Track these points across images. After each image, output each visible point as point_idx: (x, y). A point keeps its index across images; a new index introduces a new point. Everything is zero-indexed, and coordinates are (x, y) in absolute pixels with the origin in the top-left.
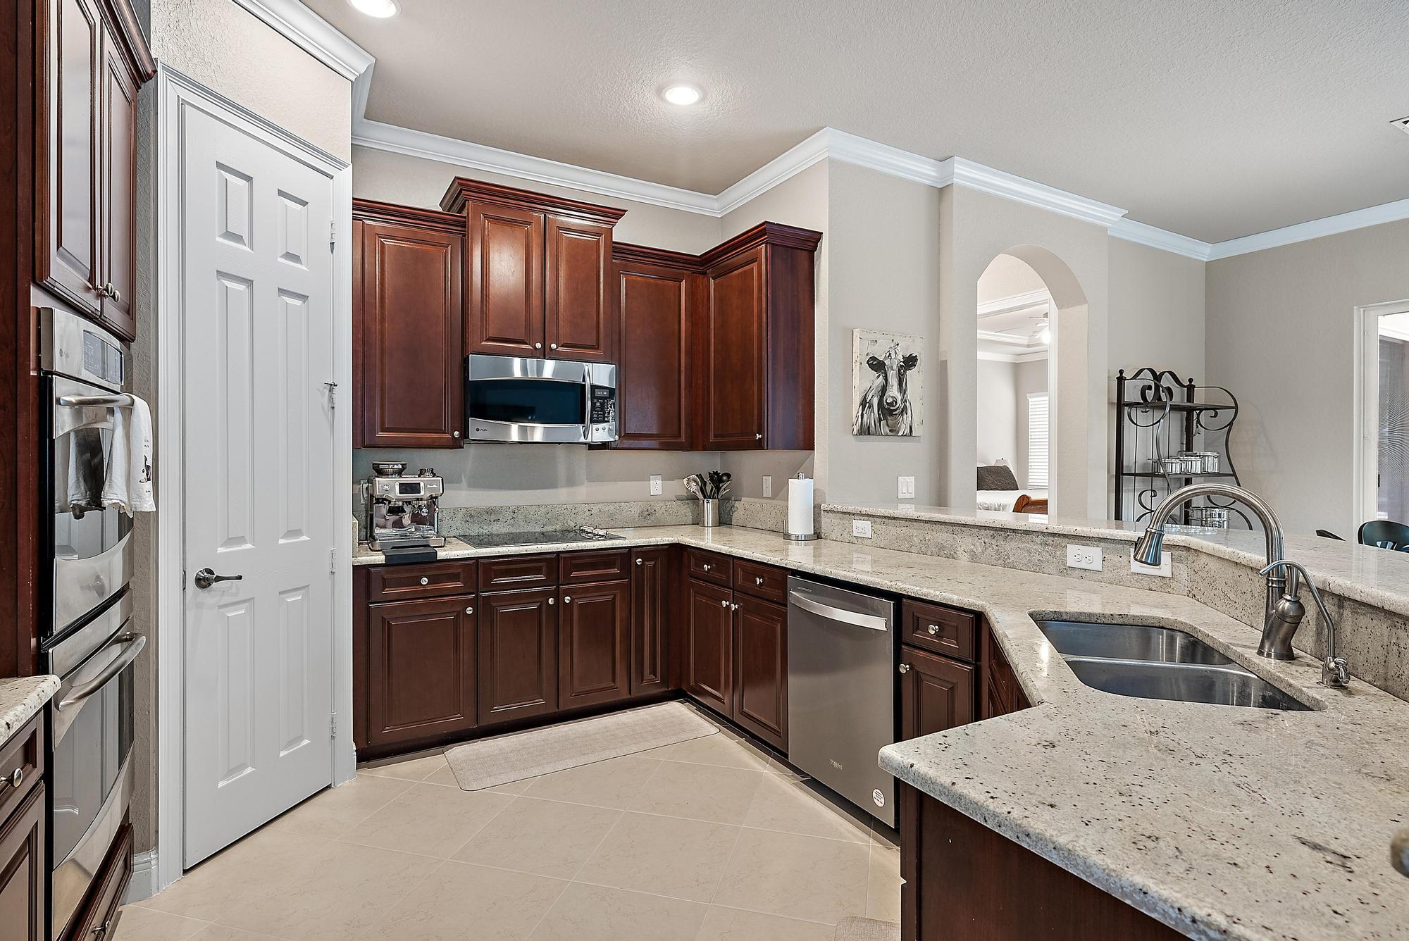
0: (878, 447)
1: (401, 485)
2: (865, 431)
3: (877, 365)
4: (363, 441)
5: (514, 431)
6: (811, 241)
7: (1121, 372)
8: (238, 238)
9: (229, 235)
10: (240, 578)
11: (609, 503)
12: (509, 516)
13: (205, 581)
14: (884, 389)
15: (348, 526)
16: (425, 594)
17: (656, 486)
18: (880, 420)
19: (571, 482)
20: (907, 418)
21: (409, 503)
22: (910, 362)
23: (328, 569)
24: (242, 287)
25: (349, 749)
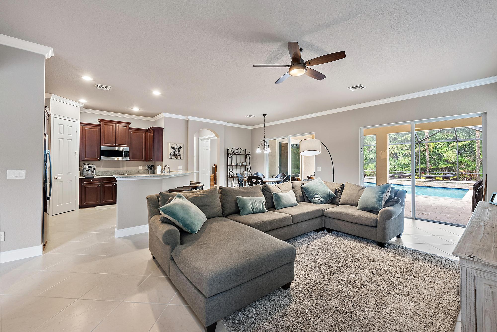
0: (174, 161)
1: (88, 167)
2: (171, 158)
3: (173, 148)
4: (82, 160)
5: (116, 158)
6: (162, 129)
7: (228, 148)
8: (62, 133)
9: (60, 133)
10: (61, 178)
11: (130, 170)
12: (110, 172)
13: (56, 178)
14: (175, 152)
15: (78, 173)
16: (92, 183)
17: (140, 167)
18: (174, 157)
19: (123, 167)
20: (180, 157)
21: (90, 169)
22: (180, 148)
23: (75, 178)
24: (62, 140)
25: (78, 206)
